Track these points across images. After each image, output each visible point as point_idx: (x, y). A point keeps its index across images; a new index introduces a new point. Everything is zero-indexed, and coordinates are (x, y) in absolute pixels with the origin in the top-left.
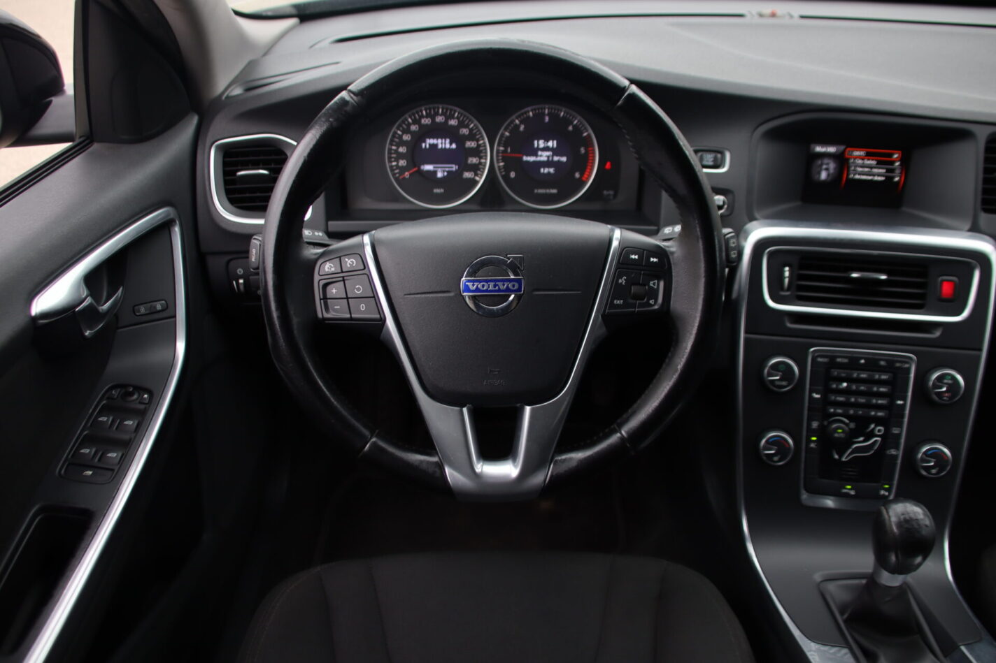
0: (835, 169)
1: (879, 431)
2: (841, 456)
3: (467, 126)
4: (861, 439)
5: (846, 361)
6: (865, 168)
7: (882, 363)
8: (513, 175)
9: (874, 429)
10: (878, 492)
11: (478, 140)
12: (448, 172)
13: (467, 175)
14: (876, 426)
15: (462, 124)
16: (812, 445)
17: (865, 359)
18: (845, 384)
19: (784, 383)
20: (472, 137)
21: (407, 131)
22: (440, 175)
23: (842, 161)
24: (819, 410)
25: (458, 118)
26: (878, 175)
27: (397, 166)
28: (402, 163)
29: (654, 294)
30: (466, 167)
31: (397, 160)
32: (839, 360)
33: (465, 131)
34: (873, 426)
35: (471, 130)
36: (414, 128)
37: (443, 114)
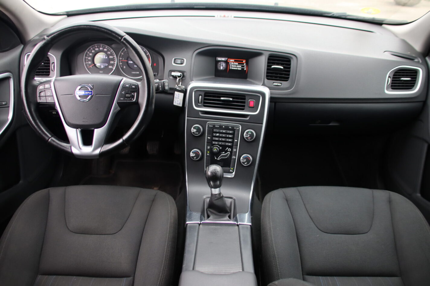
0: (225, 66)
1: (229, 150)
2: (217, 158)
3: (110, 51)
4: (224, 153)
5: (218, 126)
6: (234, 65)
7: (230, 127)
8: (125, 67)
9: (228, 149)
10: (230, 171)
11: (113, 56)
12: (105, 66)
13: (110, 67)
14: (228, 148)
15: (108, 51)
16: (208, 154)
17: (224, 126)
18: (218, 134)
19: (197, 133)
20: (111, 55)
21: (91, 52)
22: (102, 67)
23: (227, 62)
24: (210, 143)
25: (107, 48)
26: (239, 68)
27: (88, 64)
28: (90, 63)
29: (133, 97)
30: (109, 64)
31: (88, 62)
32: (216, 126)
33: (109, 53)
34: (227, 148)
35: (111, 52)
36: (93, 51)
37: (102, 47)
